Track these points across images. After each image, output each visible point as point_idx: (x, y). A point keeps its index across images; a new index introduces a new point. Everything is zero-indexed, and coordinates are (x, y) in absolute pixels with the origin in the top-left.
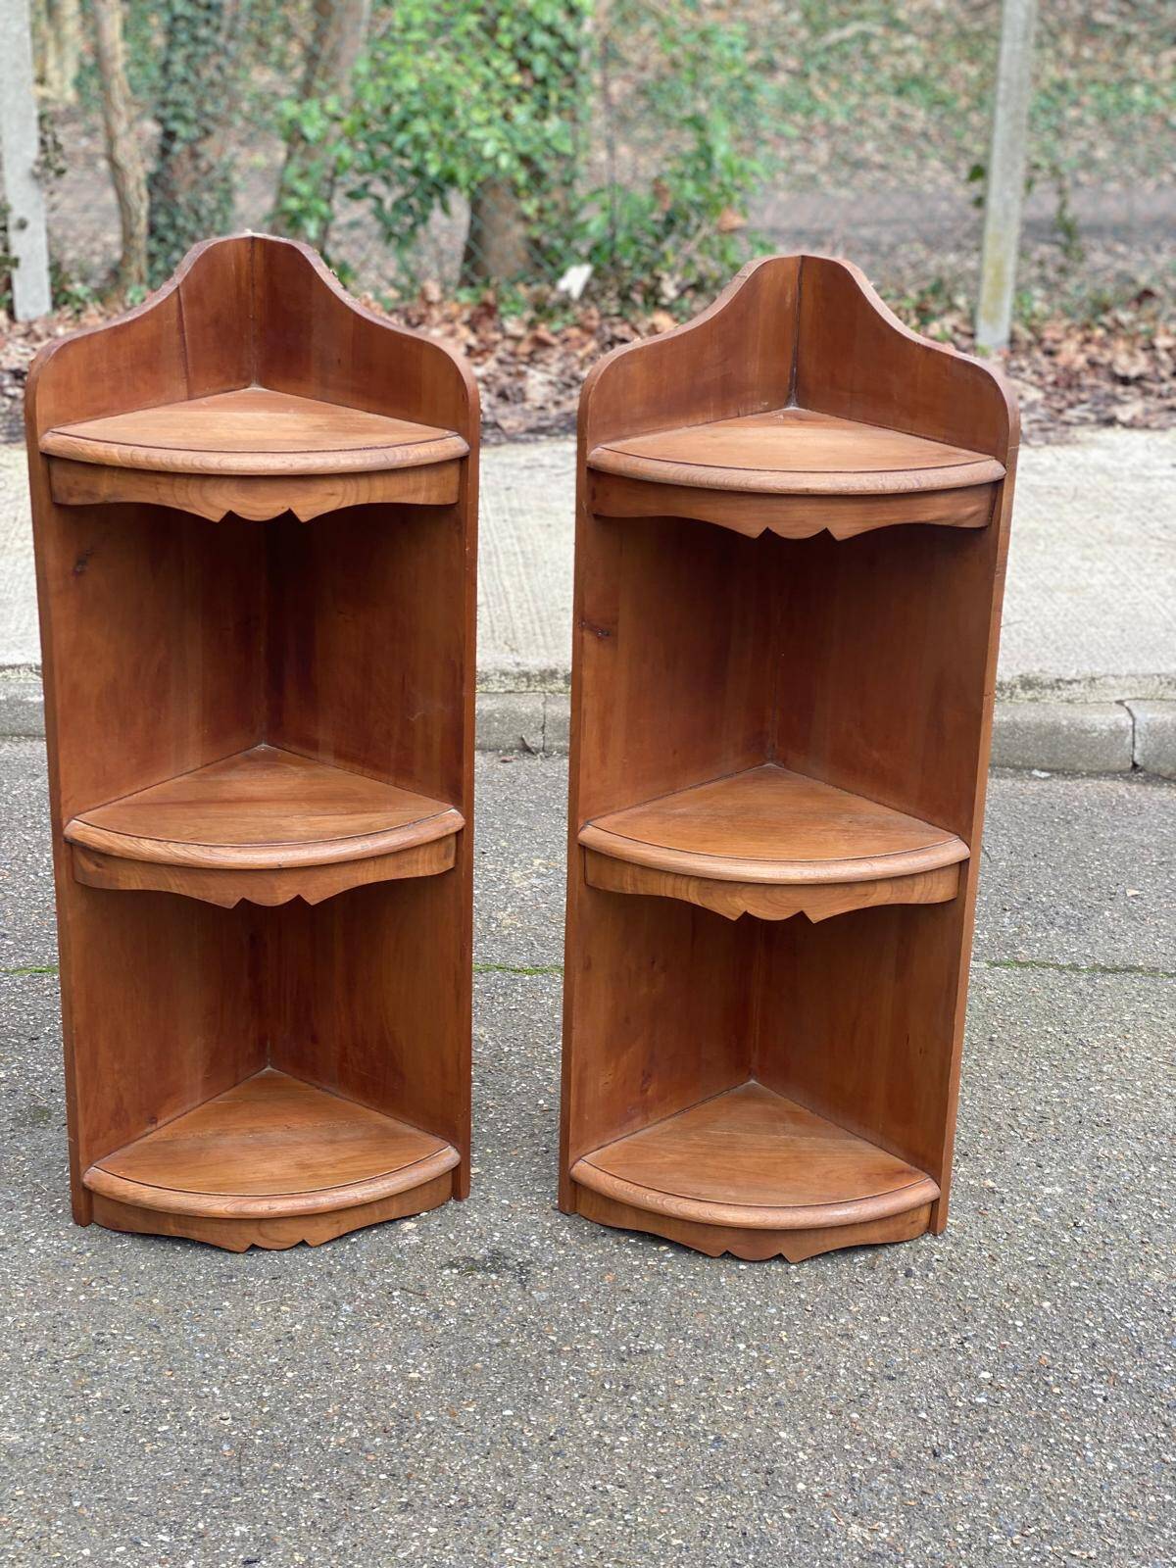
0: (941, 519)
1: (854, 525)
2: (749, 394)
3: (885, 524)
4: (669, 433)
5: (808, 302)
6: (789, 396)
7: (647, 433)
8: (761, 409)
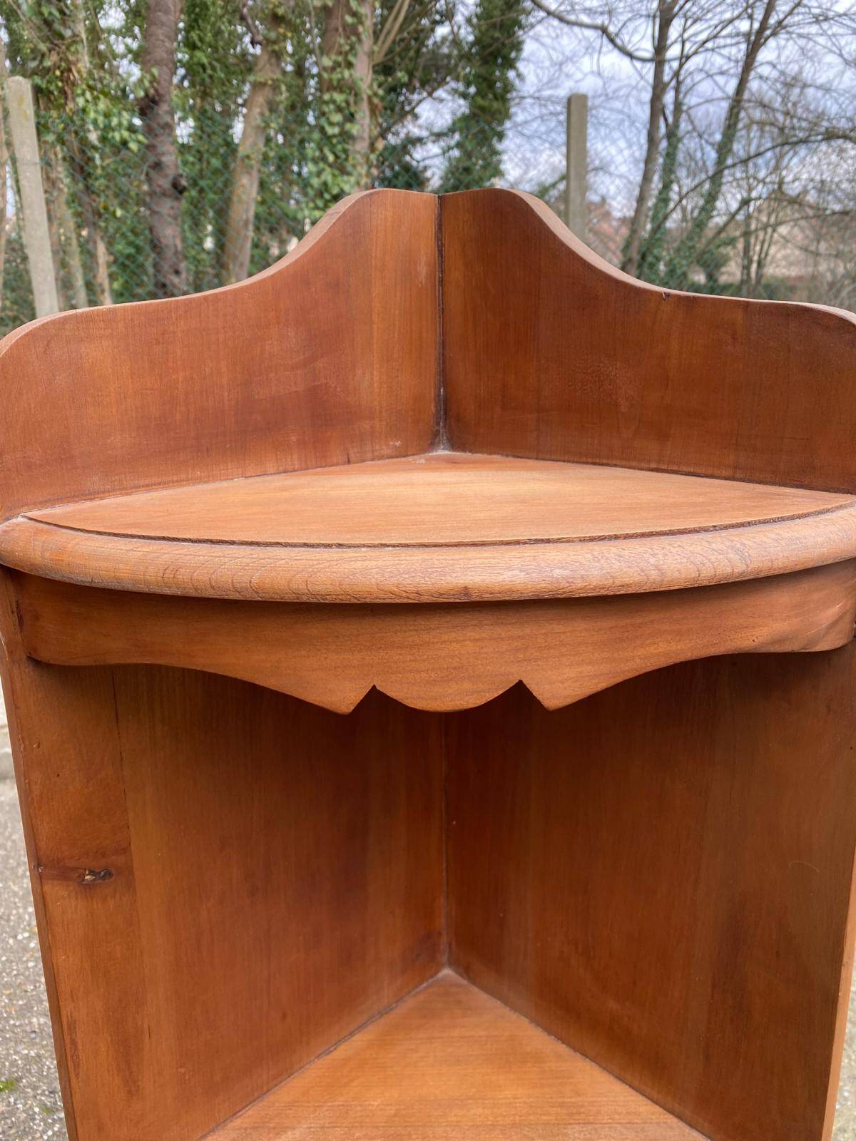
0: (781, 641)
1: (588, 669)
2: (366, 425)
3: (662, 662)
4: (201, 487)
5: (456, 275)
6: (436, 434)
7: (148, 487)
8: (386, 451)
